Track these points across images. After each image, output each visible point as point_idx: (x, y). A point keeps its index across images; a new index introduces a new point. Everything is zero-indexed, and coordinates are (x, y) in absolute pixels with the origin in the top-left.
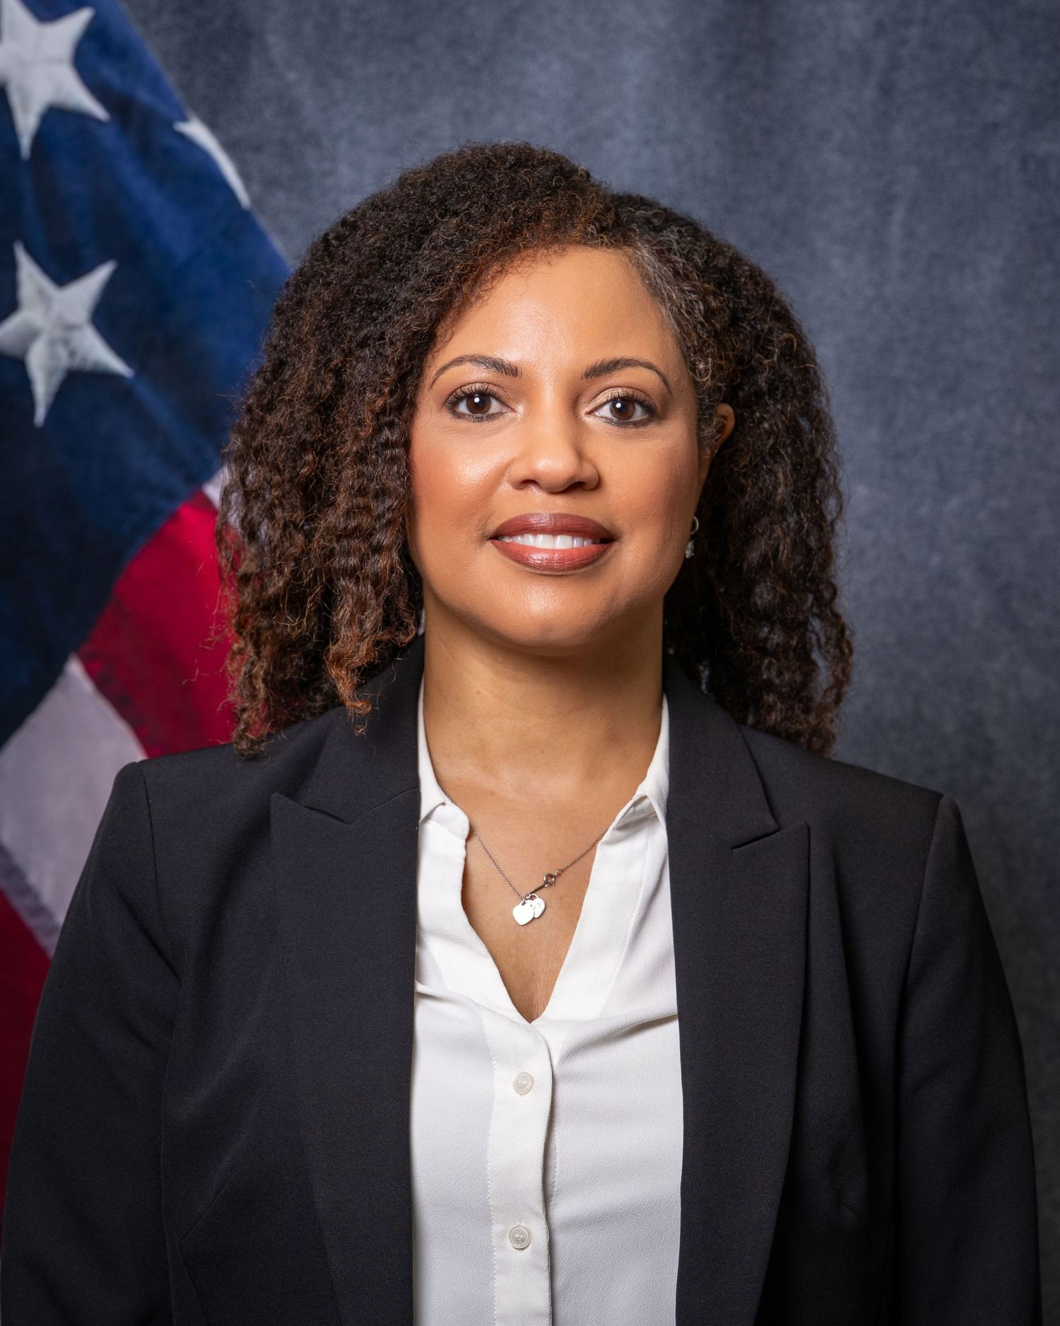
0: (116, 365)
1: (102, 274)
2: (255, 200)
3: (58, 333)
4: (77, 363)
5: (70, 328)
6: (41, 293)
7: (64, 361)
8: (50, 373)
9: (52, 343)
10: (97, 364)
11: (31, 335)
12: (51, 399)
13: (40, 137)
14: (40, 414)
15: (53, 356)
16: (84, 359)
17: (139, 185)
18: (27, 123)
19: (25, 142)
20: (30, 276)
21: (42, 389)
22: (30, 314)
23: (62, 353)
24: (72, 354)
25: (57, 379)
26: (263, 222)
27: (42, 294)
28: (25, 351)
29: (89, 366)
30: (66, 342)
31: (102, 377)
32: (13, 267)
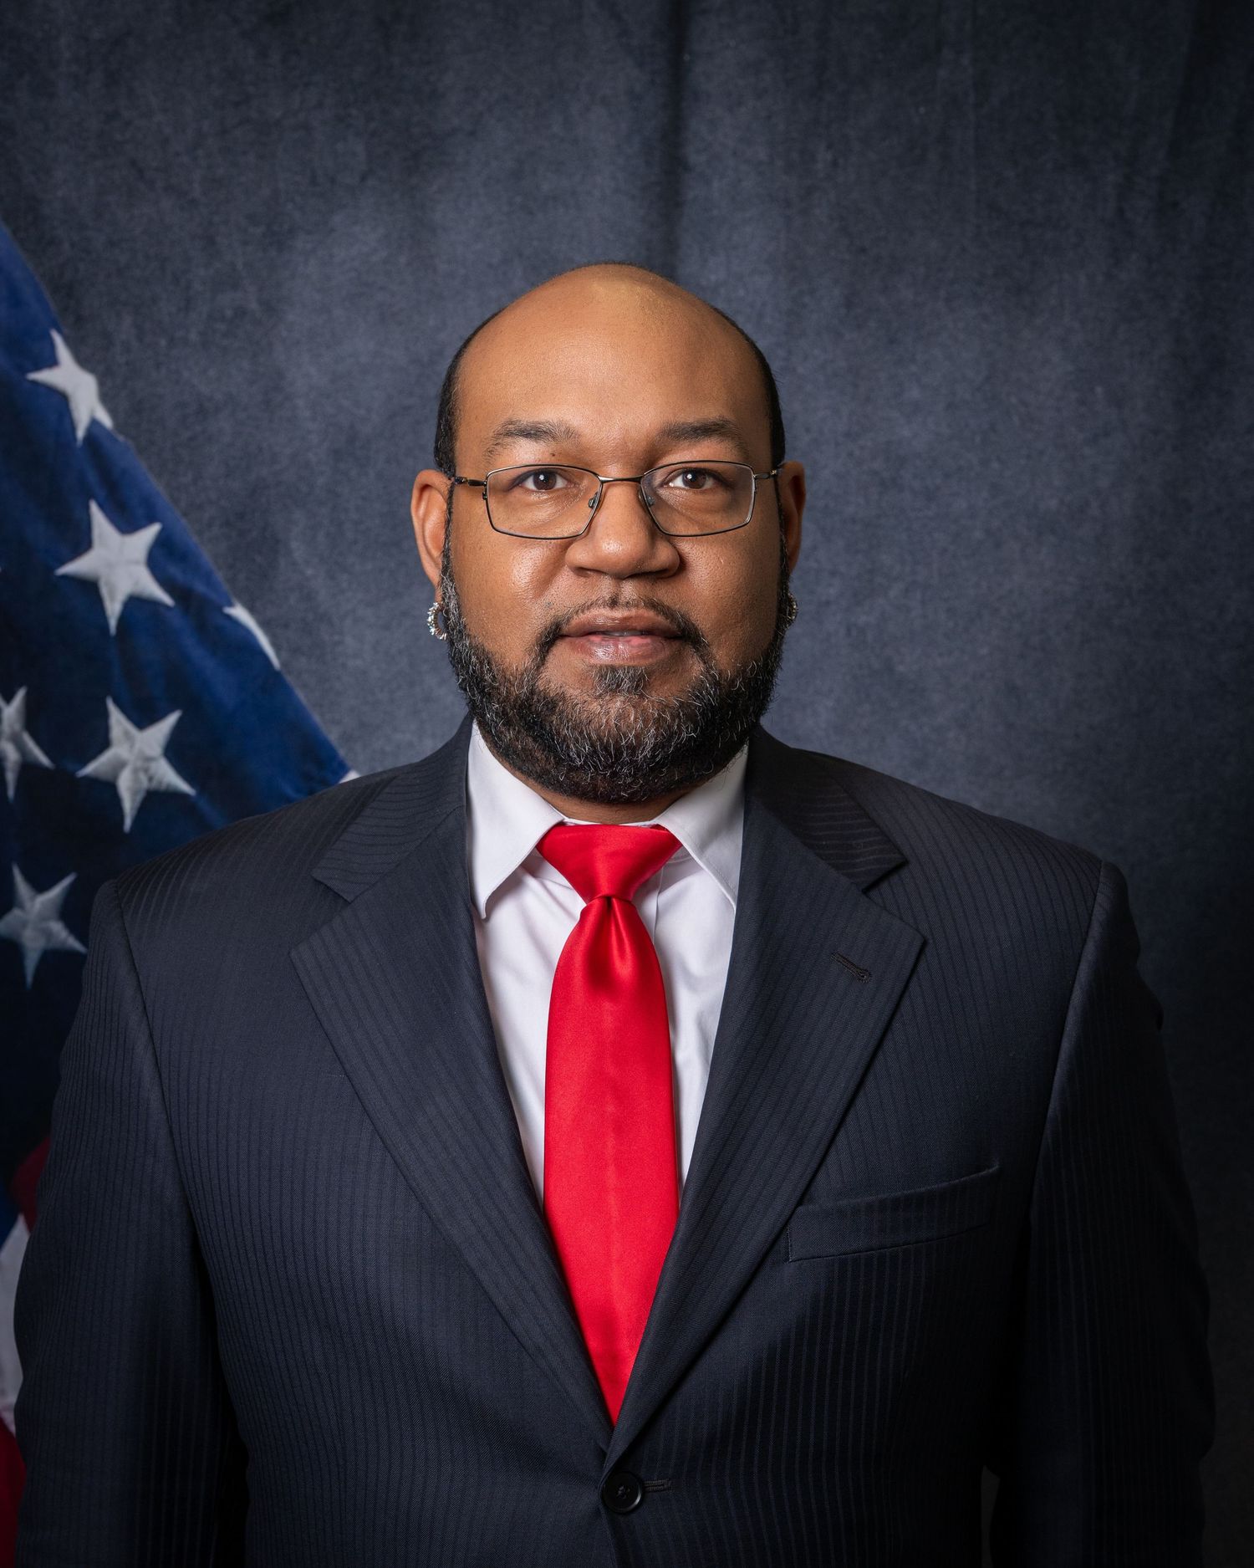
0: (184, 786)
1: (172, 719)
2: (283, 664)
3: (139, 764)
4: (154, 785)
5: (149, 759)
6: (127, 734)
7: (145, 783)
8: (134, 793)
9: (135, 771)
10: (169, 785)
11: (120, 765)
12: (135, 812)
13: (123, 619)
14: (128, 823)
15: (136, 780)
16: (160, 783)
17: (197, 653)
18: (113, 609)
19: (113, 623)
20: (118, 721)
21: (129, 805)
22: (119, 750)
23: (144, 778)
24: (151, 779)
25: (139, 798)
26: (290, 679)
27: (127, 736)
28: (116, 777)
29: (163, 787)
30: (146, 770)
31: (173, 795)
32: (105, 715)
